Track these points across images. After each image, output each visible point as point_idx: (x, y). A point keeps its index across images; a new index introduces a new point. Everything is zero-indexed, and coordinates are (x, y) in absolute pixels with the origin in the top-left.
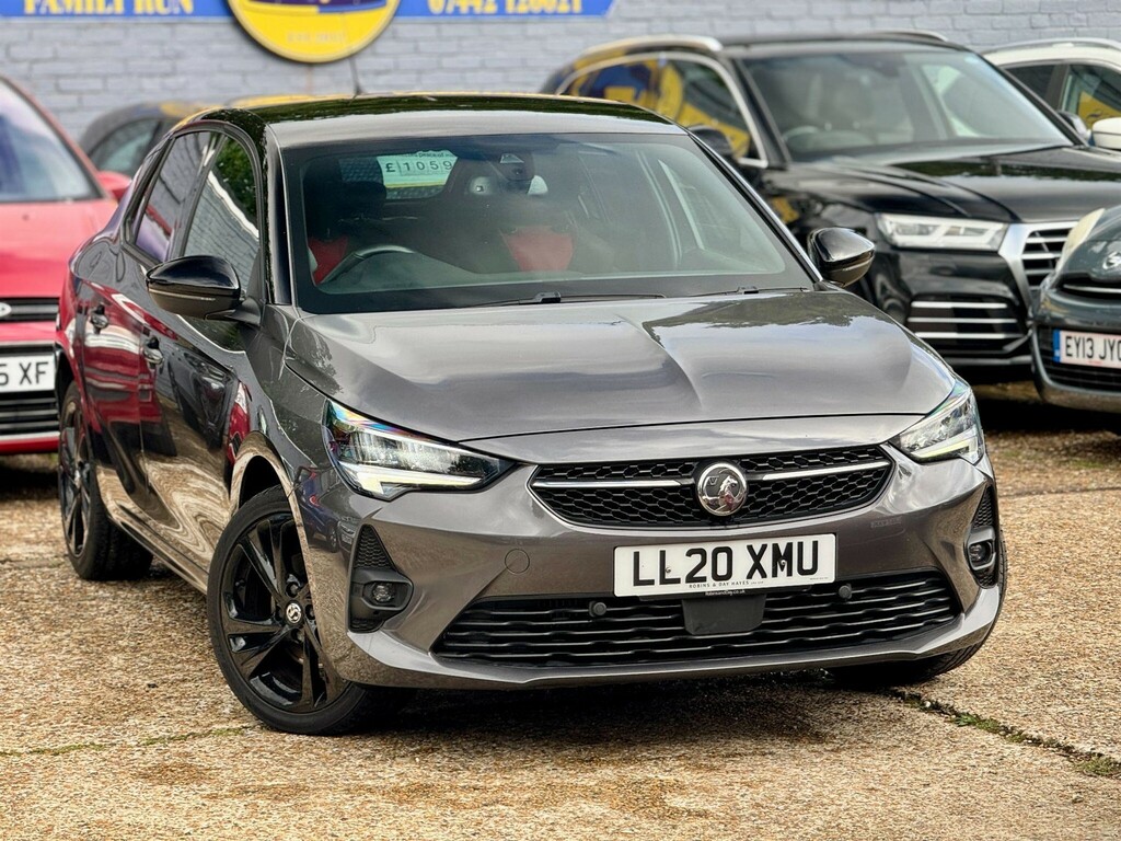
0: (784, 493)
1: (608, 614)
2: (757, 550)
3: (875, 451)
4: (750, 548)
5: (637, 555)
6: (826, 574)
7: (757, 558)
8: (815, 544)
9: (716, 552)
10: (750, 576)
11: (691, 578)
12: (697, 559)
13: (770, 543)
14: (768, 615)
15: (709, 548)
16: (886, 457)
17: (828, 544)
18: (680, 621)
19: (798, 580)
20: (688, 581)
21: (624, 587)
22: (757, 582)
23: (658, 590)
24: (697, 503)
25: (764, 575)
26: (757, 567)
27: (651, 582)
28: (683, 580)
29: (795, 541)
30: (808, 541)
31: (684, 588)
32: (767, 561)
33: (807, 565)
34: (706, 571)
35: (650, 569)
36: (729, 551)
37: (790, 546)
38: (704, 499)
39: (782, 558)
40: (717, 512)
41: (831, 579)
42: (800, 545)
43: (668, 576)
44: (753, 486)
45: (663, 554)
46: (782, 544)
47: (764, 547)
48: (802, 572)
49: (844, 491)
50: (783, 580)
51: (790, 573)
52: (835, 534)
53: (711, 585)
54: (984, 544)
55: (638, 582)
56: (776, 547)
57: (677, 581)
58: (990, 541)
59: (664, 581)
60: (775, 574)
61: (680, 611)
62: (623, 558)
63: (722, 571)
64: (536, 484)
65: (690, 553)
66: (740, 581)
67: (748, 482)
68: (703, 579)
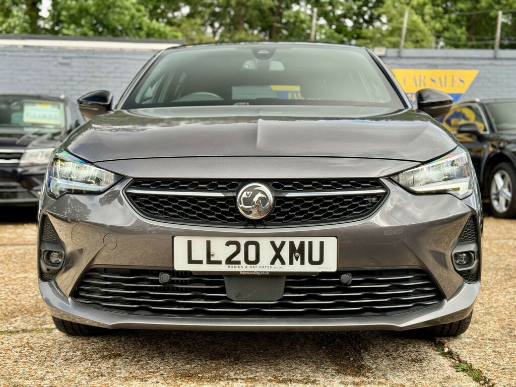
0: (303, 206)
1: (172, 282)
2: (278, 245)
3: (375, 182)
4: (273, 243)
5: (190, 243)
6: (330, 265)
7: (278, 250)
8: (322, 244)
9: (247, 244)
10: (273, 262)
11: (229, 261)
12: (233, 248)
13: (287, 240)
14: (287, 290)
15: (242, 241)
16: (383, 186)
17: (331, 245)
18: (223, 290)
19: (308, 268)
20: (226, 263)
21: (181, 264)
22: (278, 267)
23: (205, 268)
24: (236, 210)
25: (283, 263)
26: (278, 256)
27: (200, 262)
28: (224, 262)
29: (306, 240)
30: (316, 242)
31: (224, 268)
32: (285, 253)
33: (316, 258)
34: (240, 257)
35: (199, 253)
36: (257, 245)
37: (302, 244)
38: (241, 206)
39: (297, 252)
40: (250, 216)
41: (334, 269)
42: (310, 244)
43: (212, 259)
44: (279, 200)
45: (208, 243)
46: (297, 242)
47: (283, 243)
48: (312, 262)
49: (349, 208)
50: (297, 267)
51: (302, 263)
52: (337, 237)
53: (244, 267)
54: (467, 253)
55: (191, 261)
56: (292, 244)
57: (219, 262)
58: (473, 252)
59: (209, 262)
60: (291, 263)
61: (223, 283)
62: (180, 244)
63: (252, 257)
64: (129, 191)
65: (228, 244)
66: (265, 266)
67: (275, 198)
68: (238, 263)
